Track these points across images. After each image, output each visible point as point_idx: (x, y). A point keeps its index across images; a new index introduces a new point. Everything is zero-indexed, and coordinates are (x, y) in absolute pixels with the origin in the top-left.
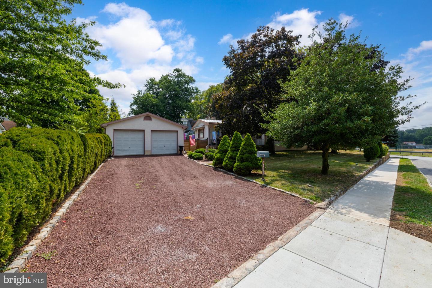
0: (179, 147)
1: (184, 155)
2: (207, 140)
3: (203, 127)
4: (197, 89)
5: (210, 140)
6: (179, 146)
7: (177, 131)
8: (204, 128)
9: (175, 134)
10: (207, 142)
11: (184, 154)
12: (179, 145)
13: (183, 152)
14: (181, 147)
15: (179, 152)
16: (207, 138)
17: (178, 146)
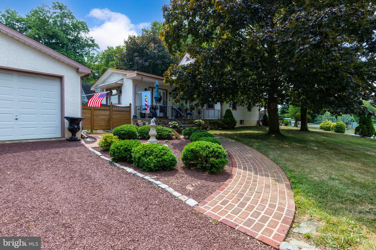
0: (66, 122)
1: (83, 142)
2: (130, 107)
3: (119, 82)
4: (93, 41)
5: (136, 107)
6: (67, 118)
7: (61, 78)
8: (122, 84)
9: (56, 85)
10: (130, 111)
11: (83, 137)
12: (66, 115)
13: (78, 135)
14: (74, 121)
15: (68, 135)
16: (130, 104)
17: (63, 117)
